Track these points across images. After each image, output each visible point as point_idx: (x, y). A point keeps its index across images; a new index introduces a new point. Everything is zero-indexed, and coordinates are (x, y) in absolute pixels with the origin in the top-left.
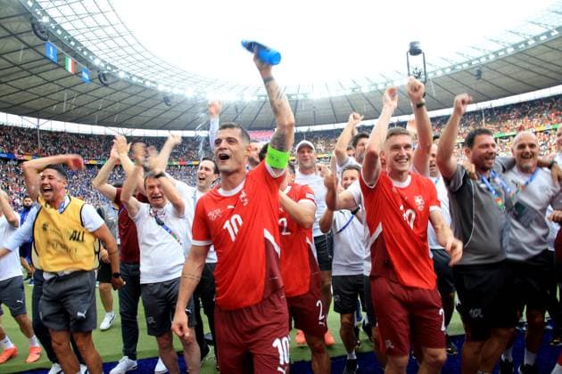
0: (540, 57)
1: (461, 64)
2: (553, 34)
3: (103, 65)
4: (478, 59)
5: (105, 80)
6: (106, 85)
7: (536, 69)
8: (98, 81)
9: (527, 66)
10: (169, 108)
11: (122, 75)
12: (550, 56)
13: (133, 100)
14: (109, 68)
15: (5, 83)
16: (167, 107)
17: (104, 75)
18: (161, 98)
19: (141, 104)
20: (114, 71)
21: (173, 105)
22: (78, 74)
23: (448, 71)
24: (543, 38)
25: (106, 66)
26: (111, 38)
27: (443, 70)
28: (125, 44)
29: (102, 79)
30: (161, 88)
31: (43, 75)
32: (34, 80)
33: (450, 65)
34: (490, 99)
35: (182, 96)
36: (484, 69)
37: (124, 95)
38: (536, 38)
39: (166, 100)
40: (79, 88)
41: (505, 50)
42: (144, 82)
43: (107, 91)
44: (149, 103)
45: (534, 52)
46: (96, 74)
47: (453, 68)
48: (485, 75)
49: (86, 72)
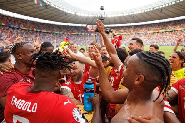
1: (156, 7)
4: (162, 6)
5: (47, 6)
8: (45, 6)
11: (52, 5)
14: (48, 3)
15: (16, 5)
16: (66, 16)
17: (47, 5)
18: (64, 13)
20: (50, 4)
21: (68, 16)
22: (38, 4)
23: (151, 9)
30: (64, 11)
31: (28, 3)
32: (25, 5)
33: (152, 7)
35: (71, 14)
36: (163, 9)
39: (66, 14)
40: (39, 8)
41: (171, 3)
42: (59, 8)
43: (48, 10)
44: (61, 15)
46: (44, 5)
47: (153, 9)
48: (163, 11)
49: (41, 3)
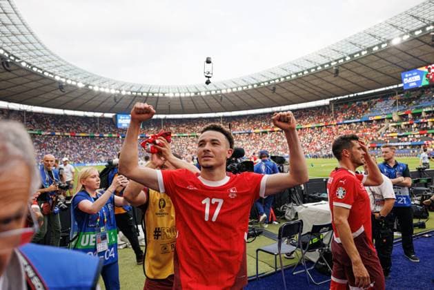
0: (311, 82)
2: (318, 69)
3: (7, 55)
4: (274, 80)
5: (8, 67)
6: (9, 71)
7: (308, 89)
9: (303, 87)
10: (62, 93)
11: (23, 65)
12: (316, 82)
13: (33, 85)
14: (12, 58)
17: (7, 63)
18: (57, 85)
19: (41, 89)
20: (17, 61)
24: (313, 70)
25: (9, 56)
26: (14, 34)
27: (253, 85)
28: (26, 41)
29: (5, 65)
30: (57, 79)
33: (257, 82)
34: (280, 106)
36: (277, 87)
37: (26, 80)
38: (309, 70)
39: (61, 87)
41: (290, 76)
42: (43, 73)
43: (10, 75)
44: (47, 88)
45: (307, 79)
47: (259, 85)
48: (278, 91)
